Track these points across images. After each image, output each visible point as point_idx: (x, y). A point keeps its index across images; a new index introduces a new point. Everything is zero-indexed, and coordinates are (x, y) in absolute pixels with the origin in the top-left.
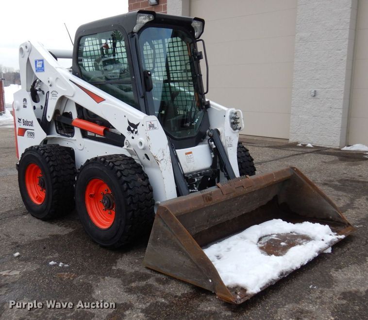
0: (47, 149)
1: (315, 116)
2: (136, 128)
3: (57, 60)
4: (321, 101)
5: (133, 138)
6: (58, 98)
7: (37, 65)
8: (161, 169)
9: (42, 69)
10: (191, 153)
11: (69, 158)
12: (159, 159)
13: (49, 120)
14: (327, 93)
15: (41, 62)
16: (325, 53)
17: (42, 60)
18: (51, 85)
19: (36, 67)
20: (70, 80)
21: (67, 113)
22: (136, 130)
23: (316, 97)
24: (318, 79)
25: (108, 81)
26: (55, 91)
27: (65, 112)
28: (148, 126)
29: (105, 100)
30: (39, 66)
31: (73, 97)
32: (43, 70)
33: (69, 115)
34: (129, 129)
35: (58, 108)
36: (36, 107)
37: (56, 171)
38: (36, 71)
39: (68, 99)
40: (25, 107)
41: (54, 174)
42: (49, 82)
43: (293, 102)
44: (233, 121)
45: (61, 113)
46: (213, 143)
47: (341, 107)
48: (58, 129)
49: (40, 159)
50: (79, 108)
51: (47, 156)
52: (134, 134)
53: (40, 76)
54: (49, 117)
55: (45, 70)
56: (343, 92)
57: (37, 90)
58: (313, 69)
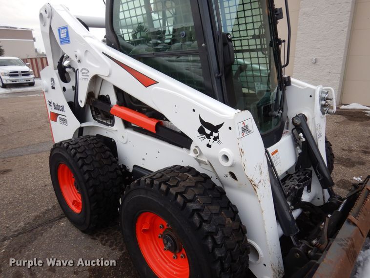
0: (79, 148)
1: (314, 80)
2: (217, 132)
3: (88, 29)
4: (321, 67)
5: (209, 146)
6: (89, 78)
7: (61, 35)
8: (259, 197)
9: (66, 40)
10: (276, 151)
11: (110, 156)
12: (256, 182)
13: (82, 105)
14: (327, 60)
15: (65, 30)
16: (326, 25)
17: (66, 28)
18: (79, 61)
19: (60, 38)
20: (103, 53)
21: (103, 96)
22: (215, 134)
23: (316, 64)
24: (319, 48)
25: (159, 53)
26: (85, 69)
27: (101, 94)
28: (241, 130)
29: (158, 83)
30: (64, 36)
31: (108, 76)
32: (69, 41)
33: (105, 99)
34: (201, 131)
35: (92, 90)
36: (66, 88)
37: (93, 178)
38: (61, 42)
39: (103, 79)
40: (53, 88)
41: (91, 182)
42: (76, 56)
43: (294, 68)
44: (323, 102)
45: (96, 96)
46: (301, 135)
47: (340, 72)
48: (94, 114)
49: (71, 162)
50: (119, 92)
51: (80, 158)
52: (212, 140)
53: (66, 49)
54: (81, 101)
55: (71, 41)
56: (342, 59)
57: (65, 67)
58: (315, 39)
